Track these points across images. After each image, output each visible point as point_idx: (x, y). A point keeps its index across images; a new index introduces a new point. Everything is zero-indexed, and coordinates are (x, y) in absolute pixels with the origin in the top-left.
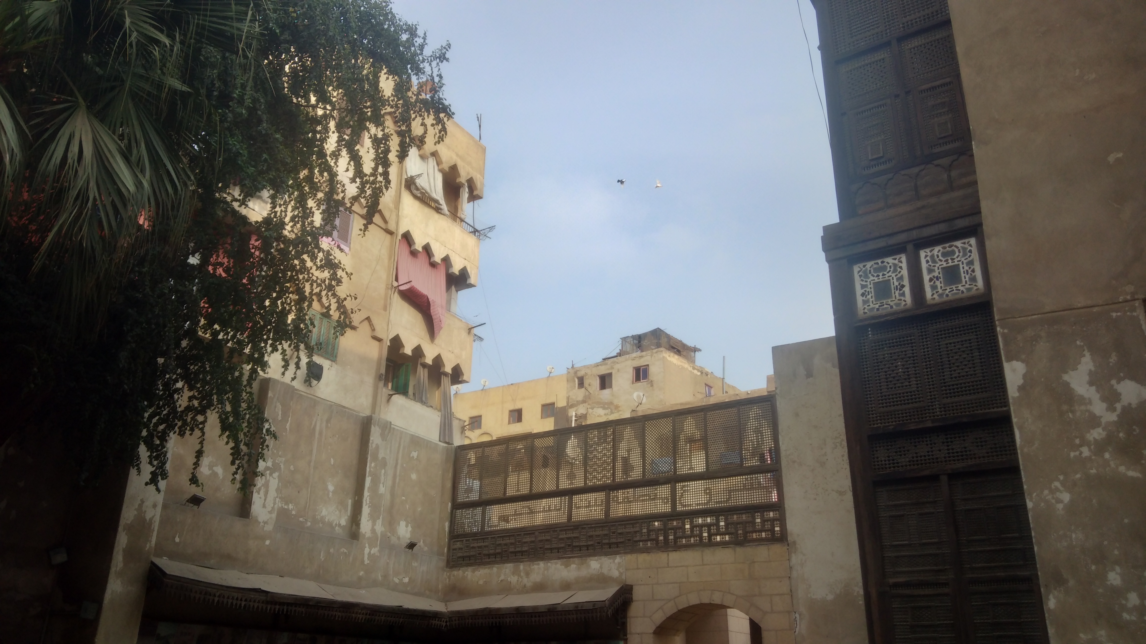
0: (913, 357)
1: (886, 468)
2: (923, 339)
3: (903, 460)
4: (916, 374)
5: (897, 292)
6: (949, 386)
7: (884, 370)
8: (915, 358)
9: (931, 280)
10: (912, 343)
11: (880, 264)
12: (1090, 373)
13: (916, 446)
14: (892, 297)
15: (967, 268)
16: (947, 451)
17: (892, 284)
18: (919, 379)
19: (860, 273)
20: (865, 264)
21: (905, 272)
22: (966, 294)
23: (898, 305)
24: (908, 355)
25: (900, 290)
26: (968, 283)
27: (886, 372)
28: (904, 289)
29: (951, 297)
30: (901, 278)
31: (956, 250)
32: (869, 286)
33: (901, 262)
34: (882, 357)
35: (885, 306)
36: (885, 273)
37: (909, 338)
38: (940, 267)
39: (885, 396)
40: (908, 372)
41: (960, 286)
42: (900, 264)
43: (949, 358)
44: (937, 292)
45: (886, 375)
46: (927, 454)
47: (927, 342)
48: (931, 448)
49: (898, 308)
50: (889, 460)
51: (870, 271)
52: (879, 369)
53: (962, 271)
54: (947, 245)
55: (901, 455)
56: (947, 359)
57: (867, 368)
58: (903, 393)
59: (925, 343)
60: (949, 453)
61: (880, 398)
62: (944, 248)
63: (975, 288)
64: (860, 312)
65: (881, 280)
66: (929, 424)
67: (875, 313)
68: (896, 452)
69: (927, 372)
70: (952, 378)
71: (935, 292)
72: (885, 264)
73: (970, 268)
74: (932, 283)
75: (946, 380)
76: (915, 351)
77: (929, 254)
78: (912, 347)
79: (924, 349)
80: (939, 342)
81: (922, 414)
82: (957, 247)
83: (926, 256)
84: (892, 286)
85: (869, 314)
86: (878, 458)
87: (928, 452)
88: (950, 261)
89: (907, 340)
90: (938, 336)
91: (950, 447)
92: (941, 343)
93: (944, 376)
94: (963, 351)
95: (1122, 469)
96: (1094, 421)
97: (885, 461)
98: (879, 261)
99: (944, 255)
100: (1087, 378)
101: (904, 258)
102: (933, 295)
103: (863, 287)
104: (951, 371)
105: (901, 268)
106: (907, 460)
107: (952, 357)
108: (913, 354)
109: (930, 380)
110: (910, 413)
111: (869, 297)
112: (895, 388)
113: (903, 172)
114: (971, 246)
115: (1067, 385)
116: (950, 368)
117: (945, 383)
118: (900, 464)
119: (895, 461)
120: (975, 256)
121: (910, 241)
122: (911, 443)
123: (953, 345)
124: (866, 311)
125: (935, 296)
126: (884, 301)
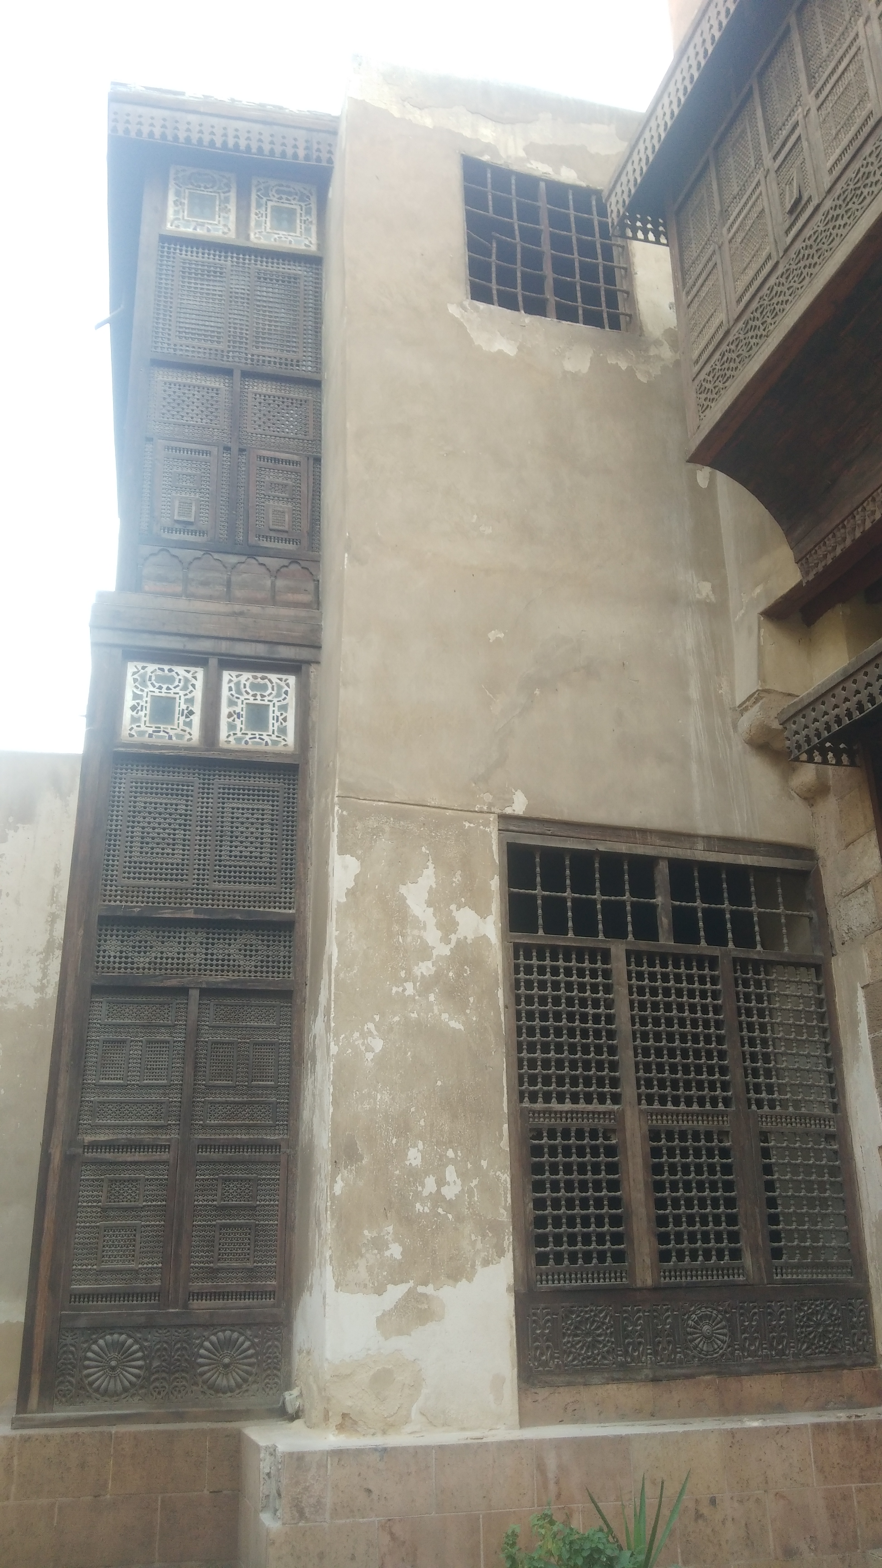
0: (186, 815)
1: (114, 968)
2: (203, 793)
3: (142, 960)
4: (184, 840)
5: (182, 719)
6: (225, 866)
7: (141, 824)
8: (188, 817)
9: (230, 715)
10: (187, 796)
11: (166, 671)
12: (431, 891)
13: (163, 942)
14: (173, 724)
15: (279, 714)
16: (204, 956)
17: (177, 705)
18: (187, 847)
19: (136, 676)
20: (145, 665)
21: (198, 694)
22: (270, 748)
23: (179, 737)
24: (179, 811)
25: (187, 717)
26: (276, 733)
27: (143, 828)
28: (192, 717)
29: (250, 747)
30: (191, 701)
31: (270, 685)
32: (144, 699)
33: (195, 678)
34: (143, 805)
35: (162, 734)
36: (170, 686)
37: (185, 788)
38: (245, 702)
39: (135, 862)
40: (174, 835)
41: (265, 734)
42: (194, 681)
43: (232, 827)
44: (234, 734)
45: (143, 833)
46: (176, 955)
47: (208, 798)
48: (184, 948)
49: (179, 741)
50: (120, 958)
51: (150, 677)
52: (133, 822)
53: (271, 715)
54: (259, 675)
55: (139, 952)
56: (230, 829)
57: (117, 816)
58: (162, 864)
59: (205, 800)
60: (206, 960)
61: (127, 864)
62: (255, 678)
63: (283, 743)
64: (125, 732)
65: (163, 695)
66: (190, 915)
67: (146, 739)
68: (134, 947)
69: (200, 840)
70: (230, 856)
71: (231, 733)
72: (173, 674)
73: (282, 714)
74: (230, 720)
75: (223, 858)
76: (189, 808)
77: (235, 679)
78: (187, 801)
79: (202, 807)
80: (223, 803)
81: (181, 899)
82: (271, 682)
83: (230, 681)
84: (177, 709)
85: (137, 739)
86: (104, 951)
87: (179, 953)
88: (259, 697)
89: (183, 790)
90: (224, 793)
91: (210, 951)
92: (225, 805)
93: (221, 851)
94: (252, 824)
95: (445, 1016)
96: (424, 952)
97: (115, 957)
98: (166, 668)
99: (254, 686)
100: (426, 896)
101: (200, 673)
102: (229, 736)
103: (136, 697)
104: (231, 847)
105: (193, 686)
106: (148, 960)
107: (237, 828)
108: (186, 810)
109: (202, 853)
110: (165, 893)
111: (142, 714)
112: (152, 853)
113: (216, 556)
114: (288, 685)
115: (403, 899)
116: (231, 842)
117: (220, 861)
118: (135, 965)
119: (130, 960)
120: (291, 700)
121: (213, 654)
122: (158, 937)
123: (240, 811)
124: (133, 732)
125: (231, 739)
126: (162, 726)
